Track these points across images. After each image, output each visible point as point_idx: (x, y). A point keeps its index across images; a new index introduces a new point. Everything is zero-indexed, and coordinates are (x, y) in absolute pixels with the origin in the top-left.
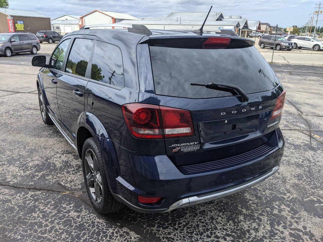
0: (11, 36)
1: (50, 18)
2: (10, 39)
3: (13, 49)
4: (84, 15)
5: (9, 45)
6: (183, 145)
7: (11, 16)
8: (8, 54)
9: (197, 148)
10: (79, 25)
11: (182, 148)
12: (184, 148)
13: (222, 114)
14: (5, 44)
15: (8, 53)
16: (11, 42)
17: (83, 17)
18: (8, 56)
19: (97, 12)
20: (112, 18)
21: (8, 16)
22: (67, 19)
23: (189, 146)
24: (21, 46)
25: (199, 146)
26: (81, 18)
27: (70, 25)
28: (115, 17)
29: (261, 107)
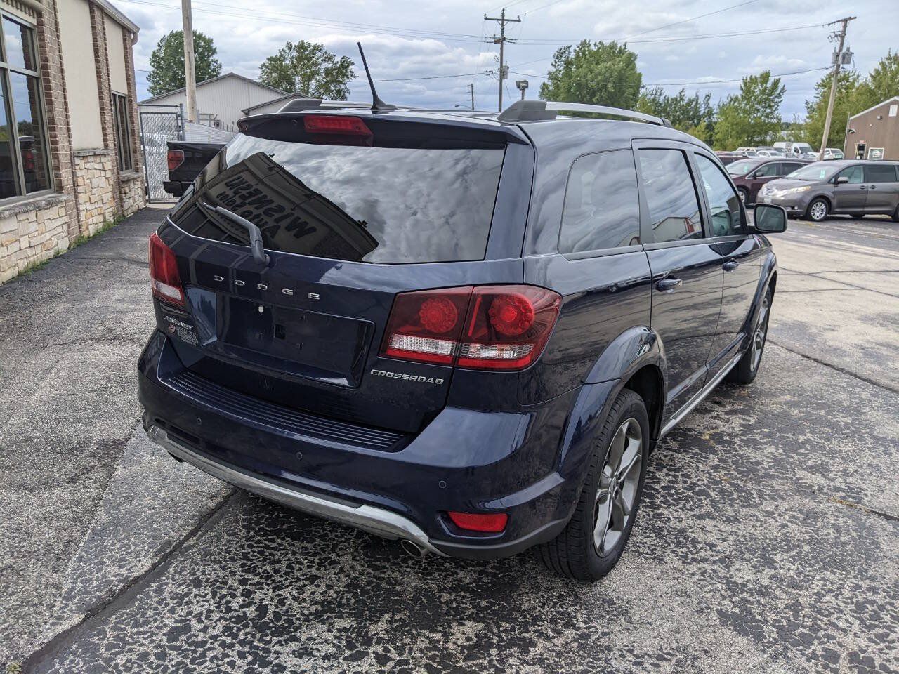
0: (841, 169)
2: (836, 176)
3: (834, 202)
5: (828, 191)
6: (176, 323)
8: (817, 214)
9: (194, 339)
11: (178, 330)
14: (818, 188)
15: (819, 211)
16: (837, 183)
18: (816, 218)
24: (865, 195)
25: (196, 336)
29: (317, 296)
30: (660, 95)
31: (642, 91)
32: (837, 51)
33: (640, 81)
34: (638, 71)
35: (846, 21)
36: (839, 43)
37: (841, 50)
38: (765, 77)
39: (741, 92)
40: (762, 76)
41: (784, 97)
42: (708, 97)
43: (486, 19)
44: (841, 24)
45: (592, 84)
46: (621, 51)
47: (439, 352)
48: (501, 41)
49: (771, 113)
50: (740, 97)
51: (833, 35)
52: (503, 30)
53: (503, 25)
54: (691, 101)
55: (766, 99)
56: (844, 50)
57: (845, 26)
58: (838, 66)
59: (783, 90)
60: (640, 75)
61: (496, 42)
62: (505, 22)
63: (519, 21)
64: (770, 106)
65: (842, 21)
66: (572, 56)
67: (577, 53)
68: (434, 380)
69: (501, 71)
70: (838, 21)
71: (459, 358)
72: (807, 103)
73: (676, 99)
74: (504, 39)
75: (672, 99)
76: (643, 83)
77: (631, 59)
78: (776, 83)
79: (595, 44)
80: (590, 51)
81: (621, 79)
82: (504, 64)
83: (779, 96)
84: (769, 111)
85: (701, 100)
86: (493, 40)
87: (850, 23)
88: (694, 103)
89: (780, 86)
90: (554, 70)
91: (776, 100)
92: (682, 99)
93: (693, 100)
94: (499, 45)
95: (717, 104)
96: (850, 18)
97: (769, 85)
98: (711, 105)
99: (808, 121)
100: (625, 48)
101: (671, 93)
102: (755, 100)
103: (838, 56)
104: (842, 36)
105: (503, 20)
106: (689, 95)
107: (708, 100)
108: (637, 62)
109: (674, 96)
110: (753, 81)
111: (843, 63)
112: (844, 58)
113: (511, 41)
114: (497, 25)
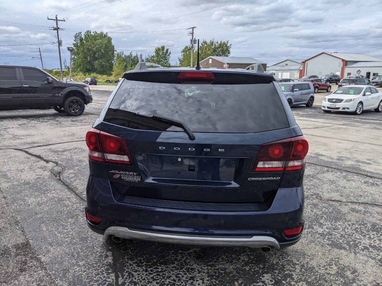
1: (267, 64)
4: (306, 59)
6: (122, 173)
7: (228, 64)
9: (137, 179)
10: (299, 71)
11: (122, 176)
12: (124, 176)
13: (161, 148)
17: (305, 61)
19: (324, 54)
20: (343, 60)
21: (225, 64)
22: (287, 65)
23: (129, 175)
25: (139, 177)
26: (303, 62)
27: (289, 71)
28: (347, 59)
29: (223, 150)
30: (123, 54)
31: (115, 52)
32: (191, 39)
33: (114, 49)
34: (113, 44)
35: (193, 28)
36: (192, 36)
37: (193, 39)
38: (163, 48)
39: (155, 54)
40: (162, 47)
41: (171, 55)
42: (141, 55)
43: (49, 19)
44: (191, 29)
45: (94, 49)
46: (105, 36)
47: (274, 166)
48: (57, 29)
49: (167, 62)
50: (155, 55)
51: (189, 33)
52: (57, 24)
53: (57, 22)
54: (135, 57)
55: (164, 57)
56: (194, 39)
57: (193, 30)
58: (193, 45)
59: (170, 53)
60: (113, 46)
61: (54, 30)
62: (58, 21)
63: (64, 21)
64: (166, 59)
65: (192, 28)
66: (83, 36)
67: (85, 36)
68: (276, 178)
69: (58, 42)
70: (191, 28)
71: (286, 167)
72: (179, 58)
73: (129, 56)
74: (59, 28)
75: (128, 56)
76: (115, 49)
77: (110, 39)
78: (167, 50)
79: (93, 32)
80: (91, 35)
81: (107, 47)
82: (60, 40)
83: (169, 55)
84: (166, 61)
85: (139, 56)
86: (53, 29)
87: (194, 29)
88: (136, 58)
89: (169, 51)
90: (76, 42)
91: (168, 57)
92: (131, 56)
93: (136, 57)
94: (56, 31)
95: (145, 58)
96: (194, 27)
97: (165, 51)
98: (143, 59)
99: (180, 65)
100: (107, 35)
101: (127, 54)
102: (160, 57)
103: (192, 41)
104: (193, 33)
105: (57, 20)
106: (134, 54)
107: (142, 56)
108: (112, 41)
109: (128, 55)
110: (159, 49)
111: (194, 44)
112: (194, 42)
113: (62, 29)
114: (55, 22)
